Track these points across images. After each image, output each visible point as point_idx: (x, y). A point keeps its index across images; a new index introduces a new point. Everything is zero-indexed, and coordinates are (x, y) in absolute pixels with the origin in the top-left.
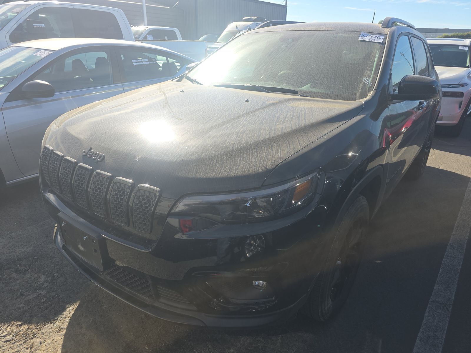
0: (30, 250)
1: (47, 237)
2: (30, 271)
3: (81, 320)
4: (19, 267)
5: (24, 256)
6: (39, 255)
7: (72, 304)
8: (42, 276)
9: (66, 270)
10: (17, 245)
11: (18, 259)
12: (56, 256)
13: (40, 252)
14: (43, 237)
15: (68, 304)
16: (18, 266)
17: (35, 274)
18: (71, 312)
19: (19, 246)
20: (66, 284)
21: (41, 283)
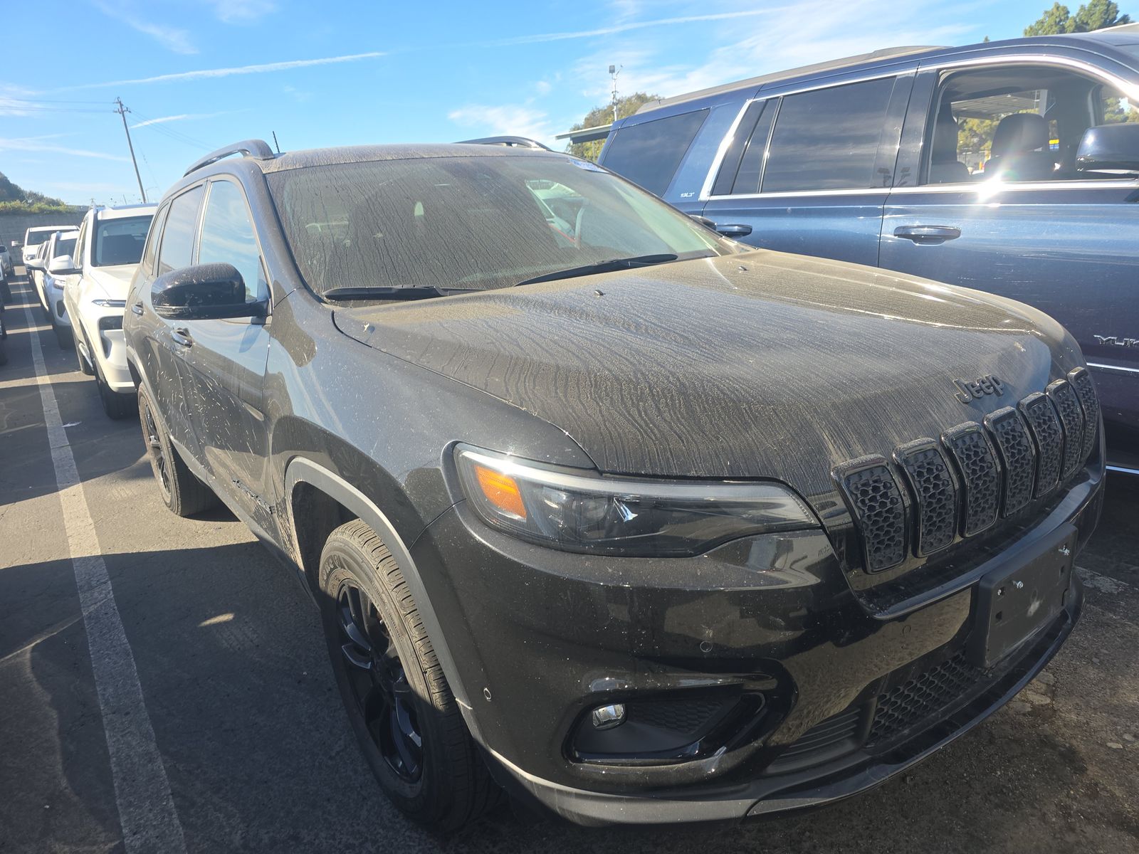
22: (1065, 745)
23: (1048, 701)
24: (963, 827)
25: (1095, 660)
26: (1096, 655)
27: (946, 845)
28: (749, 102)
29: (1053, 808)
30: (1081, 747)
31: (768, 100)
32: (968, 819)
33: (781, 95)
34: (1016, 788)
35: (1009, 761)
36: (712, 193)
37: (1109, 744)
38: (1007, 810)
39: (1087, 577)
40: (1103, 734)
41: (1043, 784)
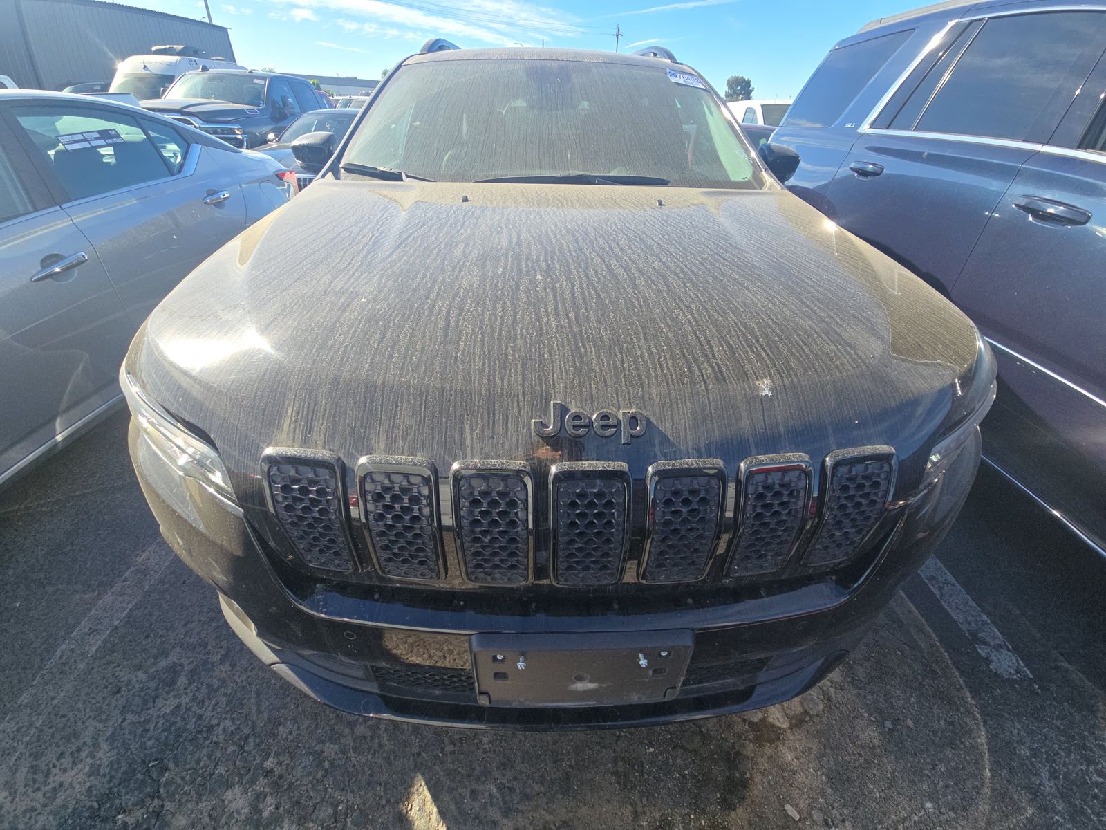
0: (109, 754)
1: (118, 692)
2: (169, 806)
3: (471, 809)
4: (127, 819)
5: (110, 781)
6: (154, 750)
7: (409, 795)
8: (229, 793)
9: (290, 733)
10: (47, 765)
11: (97, 801)
12: (214, 722)
13: (150, 743)
14: (104, 698)
15: (398, 803)
16: (120, 817)
17: (197, 803)
18: (431, 813)
19: (57, 763)
20: (332, 764)
21: (246, 811)
22: (745, 773)
23: (785, 725)
24: (571, 766)
25: (888, 724)
26: (895, 721)
27: (541, 768)
28: (951, 24)
29: (657, 815)
30: (758, 788)
31: (972, 21)
32: (582, 763)
33: (986, 16)
34: (649, 774)
35: (674, 748)
36: (872, 126)
37: (788, 807)
38: (619, 783)
39: (992, 643)
40: (795, 793)
41: (677, 789)
